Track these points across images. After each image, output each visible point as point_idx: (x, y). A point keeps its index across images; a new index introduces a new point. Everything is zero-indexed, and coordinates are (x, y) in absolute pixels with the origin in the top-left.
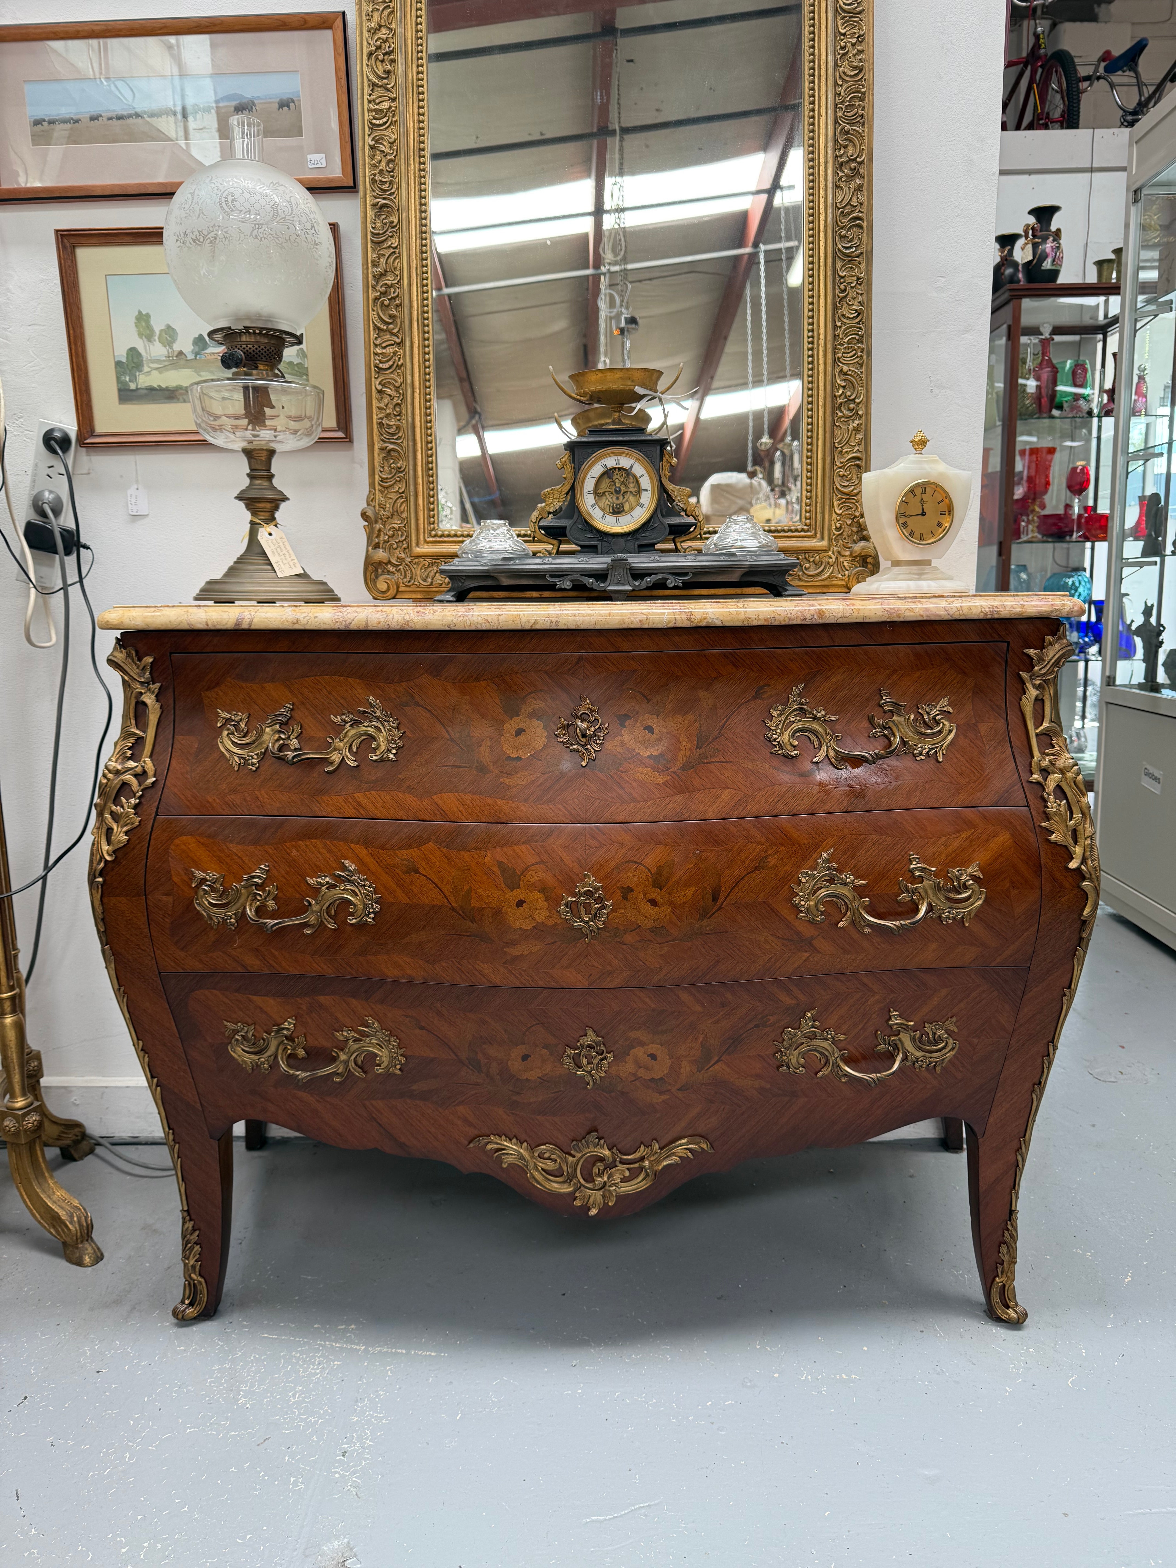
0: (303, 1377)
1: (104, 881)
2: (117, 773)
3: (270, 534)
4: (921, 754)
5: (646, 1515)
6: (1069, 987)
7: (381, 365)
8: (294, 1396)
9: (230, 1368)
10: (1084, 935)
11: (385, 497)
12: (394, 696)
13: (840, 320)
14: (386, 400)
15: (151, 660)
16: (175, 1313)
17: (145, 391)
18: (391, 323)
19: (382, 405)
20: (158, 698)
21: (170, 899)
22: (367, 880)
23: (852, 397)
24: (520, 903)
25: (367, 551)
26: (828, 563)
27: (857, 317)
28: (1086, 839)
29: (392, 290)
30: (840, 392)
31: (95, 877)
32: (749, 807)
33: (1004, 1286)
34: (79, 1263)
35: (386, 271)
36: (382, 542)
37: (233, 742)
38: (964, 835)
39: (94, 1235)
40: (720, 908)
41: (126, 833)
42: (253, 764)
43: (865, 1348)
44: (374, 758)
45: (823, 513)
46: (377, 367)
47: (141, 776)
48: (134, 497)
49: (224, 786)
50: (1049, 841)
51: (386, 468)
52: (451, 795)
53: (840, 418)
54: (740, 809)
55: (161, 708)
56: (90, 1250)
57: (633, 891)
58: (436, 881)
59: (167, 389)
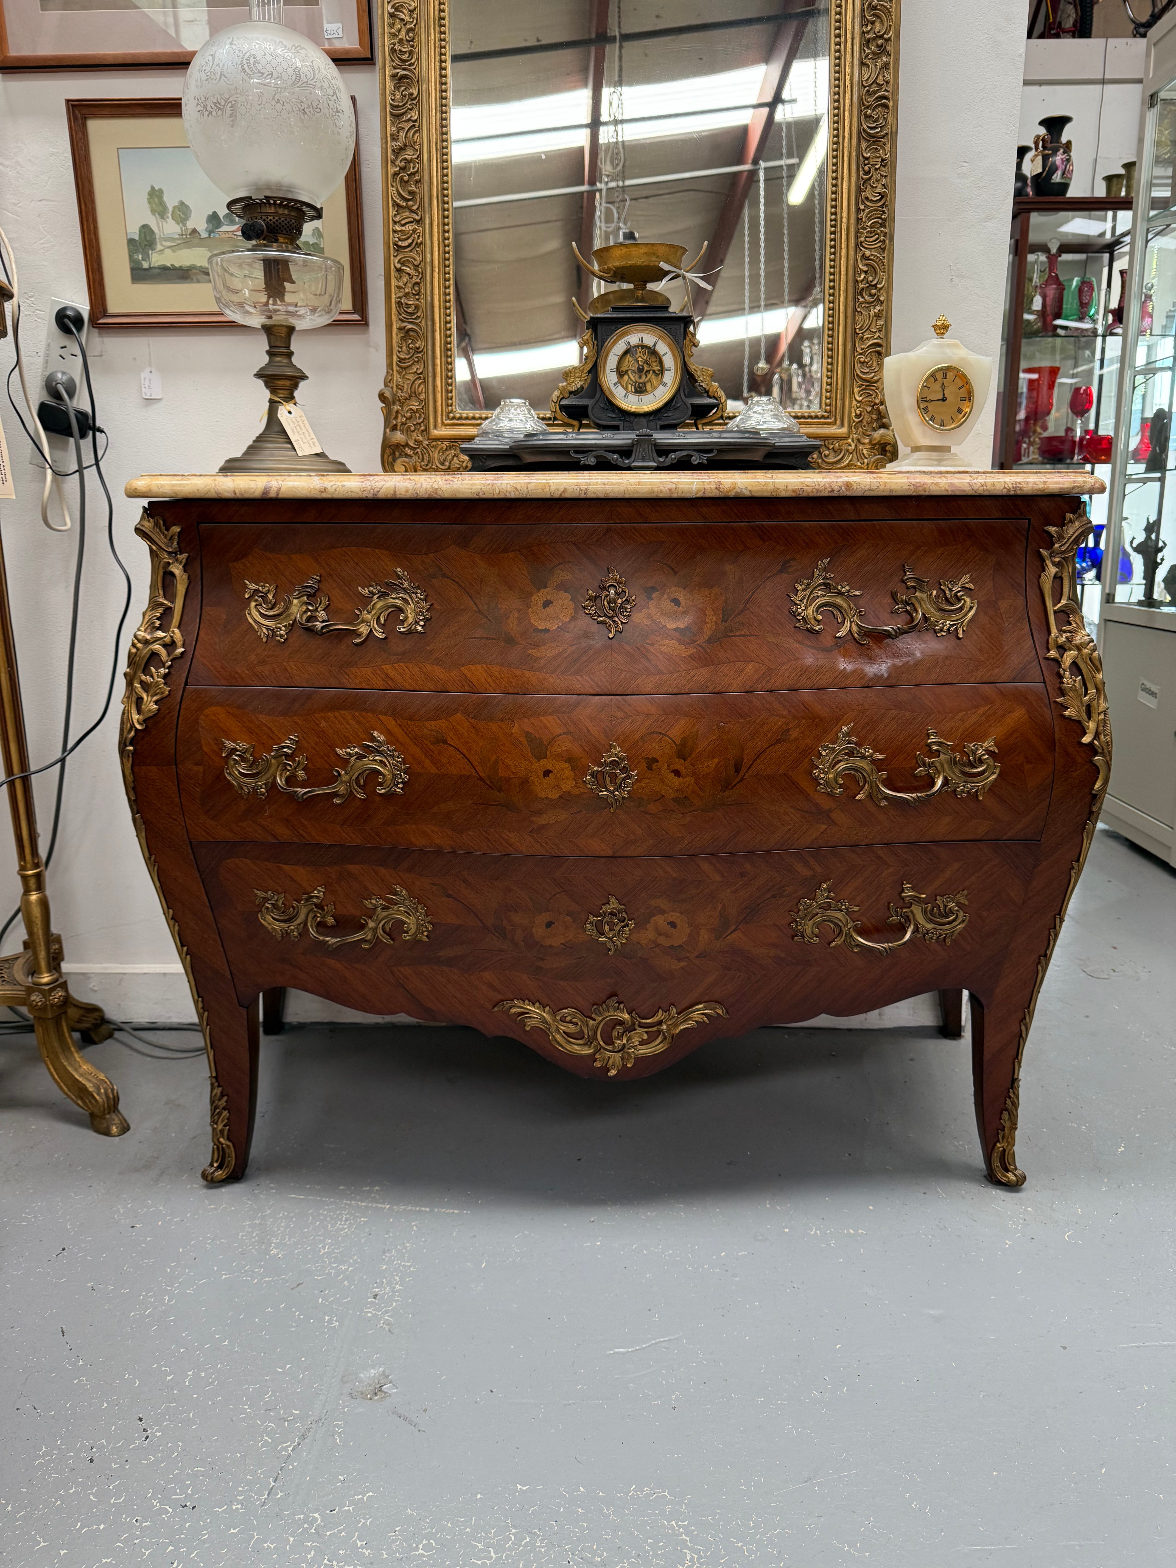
0: (332, 1231)
1: (135, 750)
2: (146, 642)
3: (290, 412)
4: (942, 630)
5: (666, 1348)
6: (1078, 861)
7: (400, 243)
8: (324, 1248)
9: (260, 1224)
10: (1094, 809)
11: (403, 377)
12: (421, 568)
13: (863, 202)
14: (405, 279)
15: (179, 530)
16: (204, 1176)
17: (159, 271)
18: (410, 200)
19: (401, 284)
20: (185, 569)
21: (201, 769)
22: (395, 750)
23: (874, 283)
24: (547, 773)
25: (385, 433)
26: (848, 450)
27: (880, 200)
28: (1099, 714)
29: (412, 165)
30: (862, 277)
31: (126, 746)
32: (772, 681)
33: (1004, 1150)
34: (107, 1133)
35: (405, 145)
36: (399, 424)
37: (261, 614)
38: (981, 711)
39: (121, 1107)
40: (742, 779)
41: (156, 702)
42: (281, 636)
43: (871, 1208)
44: (402, 630)
45: (843, 399)
46: (397, 245)
47: (170, 646)
48: (147, 380)
49: (253, 657)
50: (1064, 716)
51: (404, 348)
52: (479, 667)
53: (861, 303)
54: (764, 683)
55: (189, 578)
56: (117, 1121)
57: (657, 761)
58: (465, 751)
59: (180, 268)
